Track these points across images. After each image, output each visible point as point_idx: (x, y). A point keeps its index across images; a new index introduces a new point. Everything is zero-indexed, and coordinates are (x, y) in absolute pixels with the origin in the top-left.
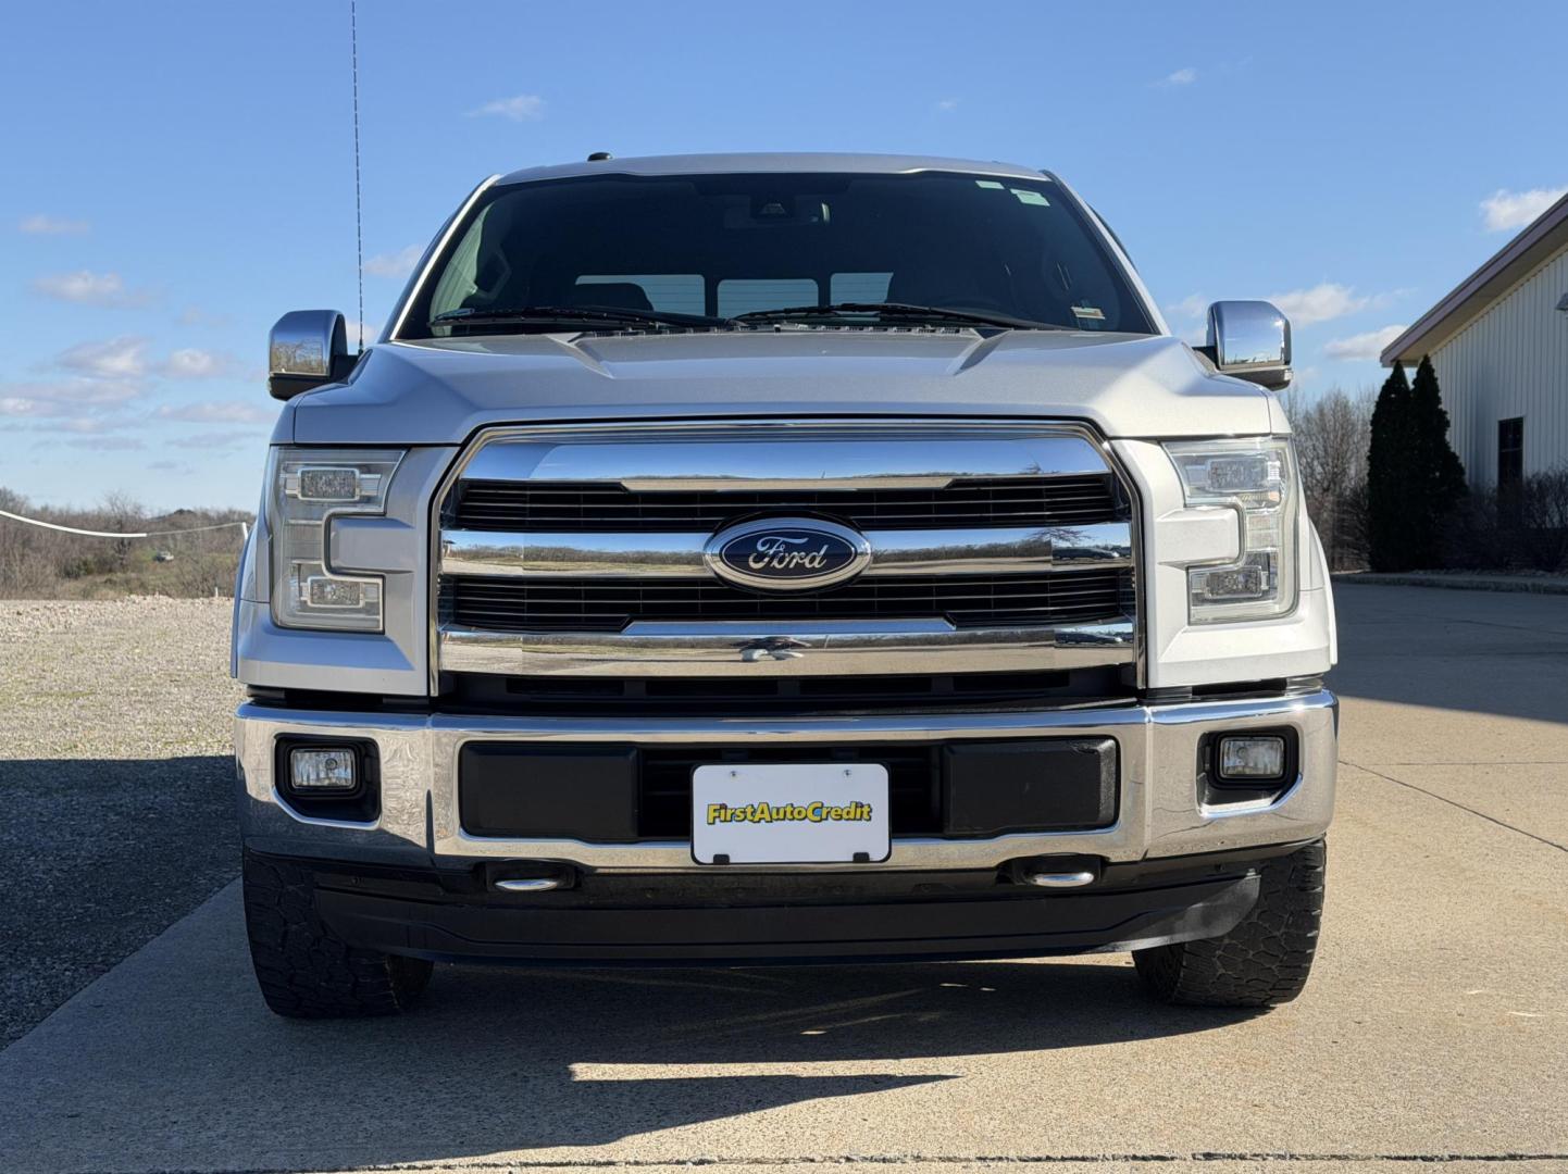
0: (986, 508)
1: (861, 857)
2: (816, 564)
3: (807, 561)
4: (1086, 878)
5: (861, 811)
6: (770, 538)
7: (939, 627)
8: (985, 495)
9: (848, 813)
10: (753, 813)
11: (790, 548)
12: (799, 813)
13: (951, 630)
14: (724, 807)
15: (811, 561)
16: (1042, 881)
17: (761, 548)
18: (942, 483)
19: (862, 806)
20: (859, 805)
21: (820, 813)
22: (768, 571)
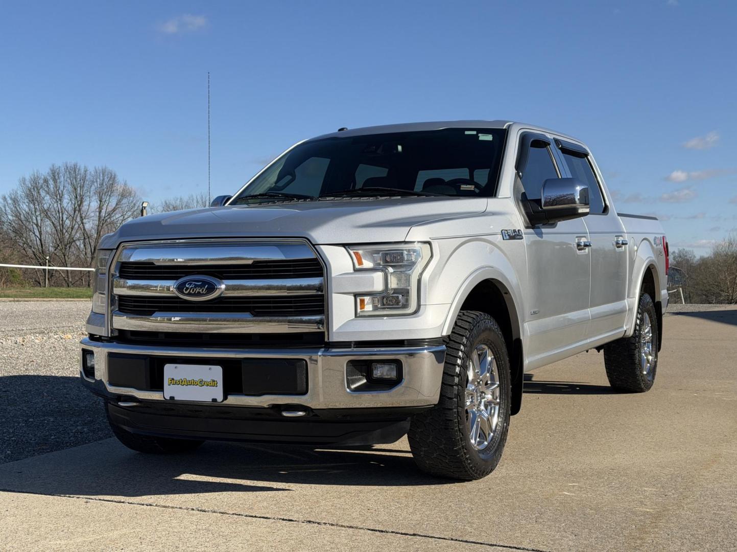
0: (270, 271)
1: (214, 400)
2: (204, 292)
3: (201, 291)
4: (301, 414)
5: (214, 383)
6: (190, 283)
7: (247, 316)
8: (270, 266)
9: (210, 384)
10: (182, 382)
11: (196, 286)
12: (196, 383)
13: (251, 318)
14: (173, 379)
15: (202, 291)
16: (285, 414)
17: (187, 286)
18: (250, 262)
19: (214, 381)
20: (213, 381)
21: (202, 383)
22: (189, 294)
